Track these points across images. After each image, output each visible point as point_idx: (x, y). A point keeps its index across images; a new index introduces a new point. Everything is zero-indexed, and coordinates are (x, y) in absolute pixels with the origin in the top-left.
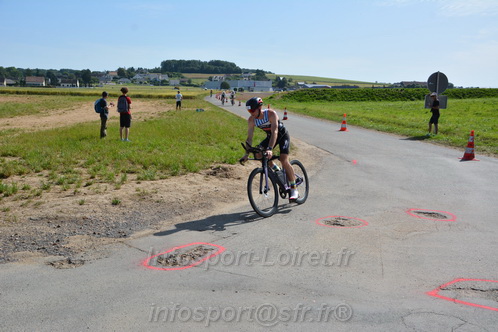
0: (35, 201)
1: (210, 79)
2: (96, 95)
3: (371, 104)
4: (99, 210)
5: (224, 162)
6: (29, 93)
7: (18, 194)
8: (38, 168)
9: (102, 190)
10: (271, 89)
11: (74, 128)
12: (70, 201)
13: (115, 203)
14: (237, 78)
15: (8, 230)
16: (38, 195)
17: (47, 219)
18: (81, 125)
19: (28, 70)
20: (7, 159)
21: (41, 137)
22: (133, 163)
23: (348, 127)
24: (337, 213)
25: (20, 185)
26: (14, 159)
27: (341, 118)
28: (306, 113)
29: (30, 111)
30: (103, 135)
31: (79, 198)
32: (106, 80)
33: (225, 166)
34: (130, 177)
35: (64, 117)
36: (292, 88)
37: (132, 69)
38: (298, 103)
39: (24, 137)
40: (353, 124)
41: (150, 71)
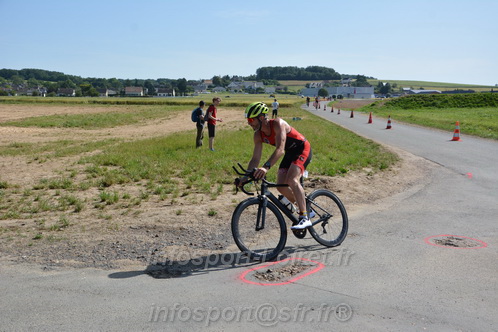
0: (135, 209)
1: (308, 86)
2: (192, 104)
3: (490, 110)
4: (195, 220)
5: (323, 174)
6: (128, 103)
7: (119, 203)
8: (137, 177)
9: (198, 200)
10: (373, 96)
11: (170, 138)
12: (167, 210)
13: (211, 214)
14: (336, 85)
15: (110, 238)
16: (137, 204)
17: (146, 228)
18: (177, 135)
19: (128, 80)
20: (109, 168)
21: (139, 146)
22: (229, 173)
23: (462, 137)
24: (450, 232)
25: (121, 194)
26: (115, 168)
27: (453, 126)
28: (412, 121)
29: (129, 121)
30: (198, 144)
31: (177, 208)
32: (202, 89)
33: (324, 177)
34: (226, 187)
35: (160, 126)
36: (395, 94)
37: (227, 77)
38: (403, 111)
39: (124, 147)
40: (467, 133)
41: (245, 79)
